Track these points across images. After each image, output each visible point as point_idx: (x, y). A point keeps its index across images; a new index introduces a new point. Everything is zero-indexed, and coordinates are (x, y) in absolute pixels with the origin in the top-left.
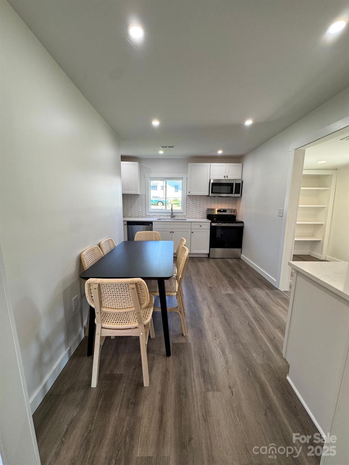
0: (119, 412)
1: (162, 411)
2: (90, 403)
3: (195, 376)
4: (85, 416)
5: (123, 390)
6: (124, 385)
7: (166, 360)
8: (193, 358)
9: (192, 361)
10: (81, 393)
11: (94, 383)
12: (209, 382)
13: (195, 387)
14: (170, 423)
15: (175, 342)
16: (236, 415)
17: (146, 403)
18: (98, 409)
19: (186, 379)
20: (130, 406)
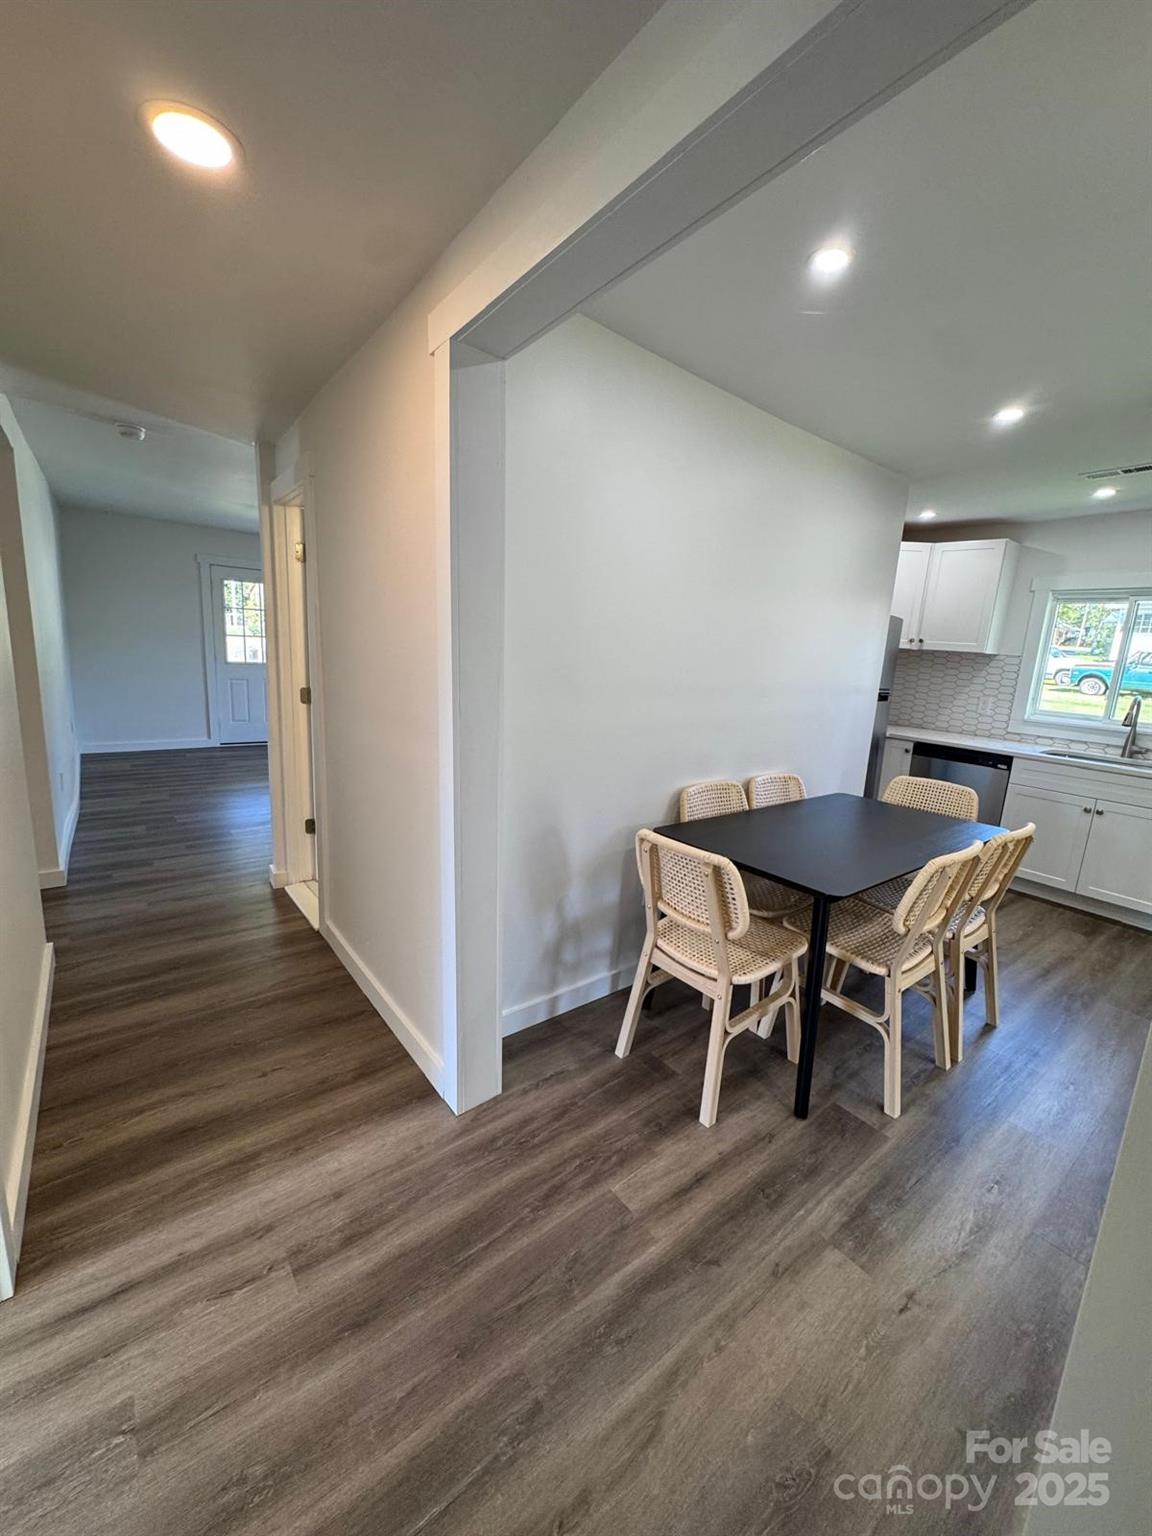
0: (630, 1118)
1: (700, 1179)
2: (598, 1072)
3: (828, 1199)
4: (582, 1082)
5: (658, 1096)
6: (667, 1092)
7: (787, 1118)
8: (862, 1168)
9: (854, 1170)
10: (597, 1050)
11: (621, 1050)
12: (857, 1237)
13: (809, 1212)
14: (699, 1206)
15: (842, 1106)
16: (865, 1342)
17: (683, 1145)
18: (604, 1088)
19: (801, 1183)
20: (651, 1125)
